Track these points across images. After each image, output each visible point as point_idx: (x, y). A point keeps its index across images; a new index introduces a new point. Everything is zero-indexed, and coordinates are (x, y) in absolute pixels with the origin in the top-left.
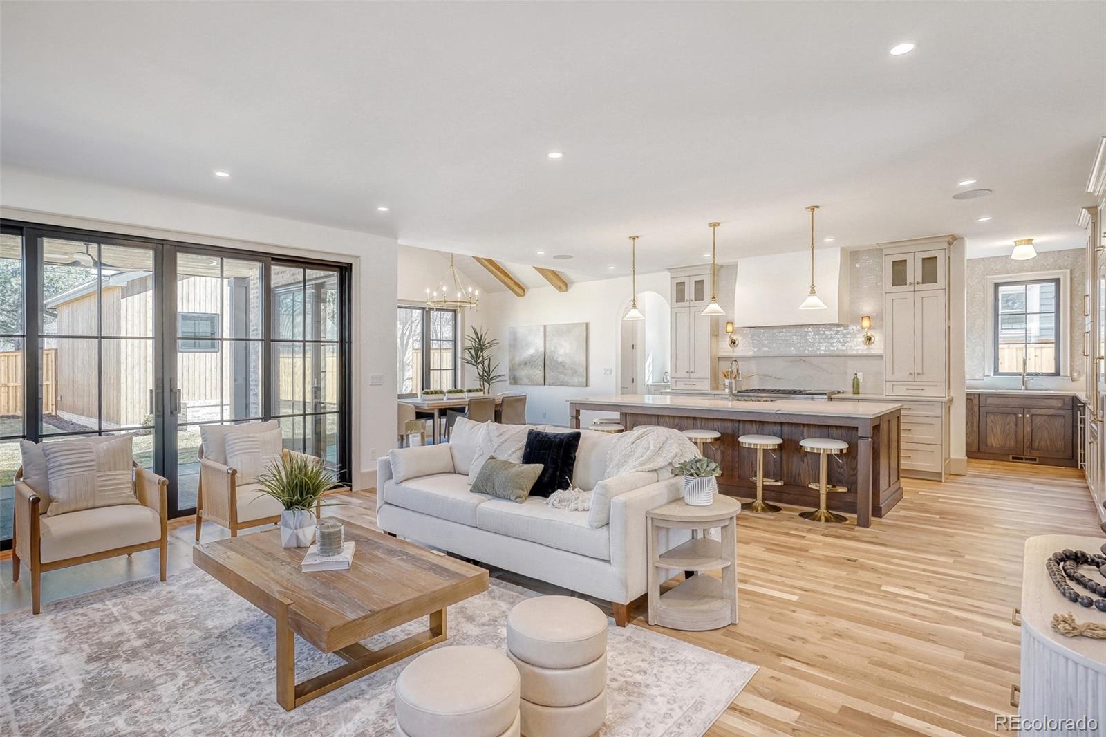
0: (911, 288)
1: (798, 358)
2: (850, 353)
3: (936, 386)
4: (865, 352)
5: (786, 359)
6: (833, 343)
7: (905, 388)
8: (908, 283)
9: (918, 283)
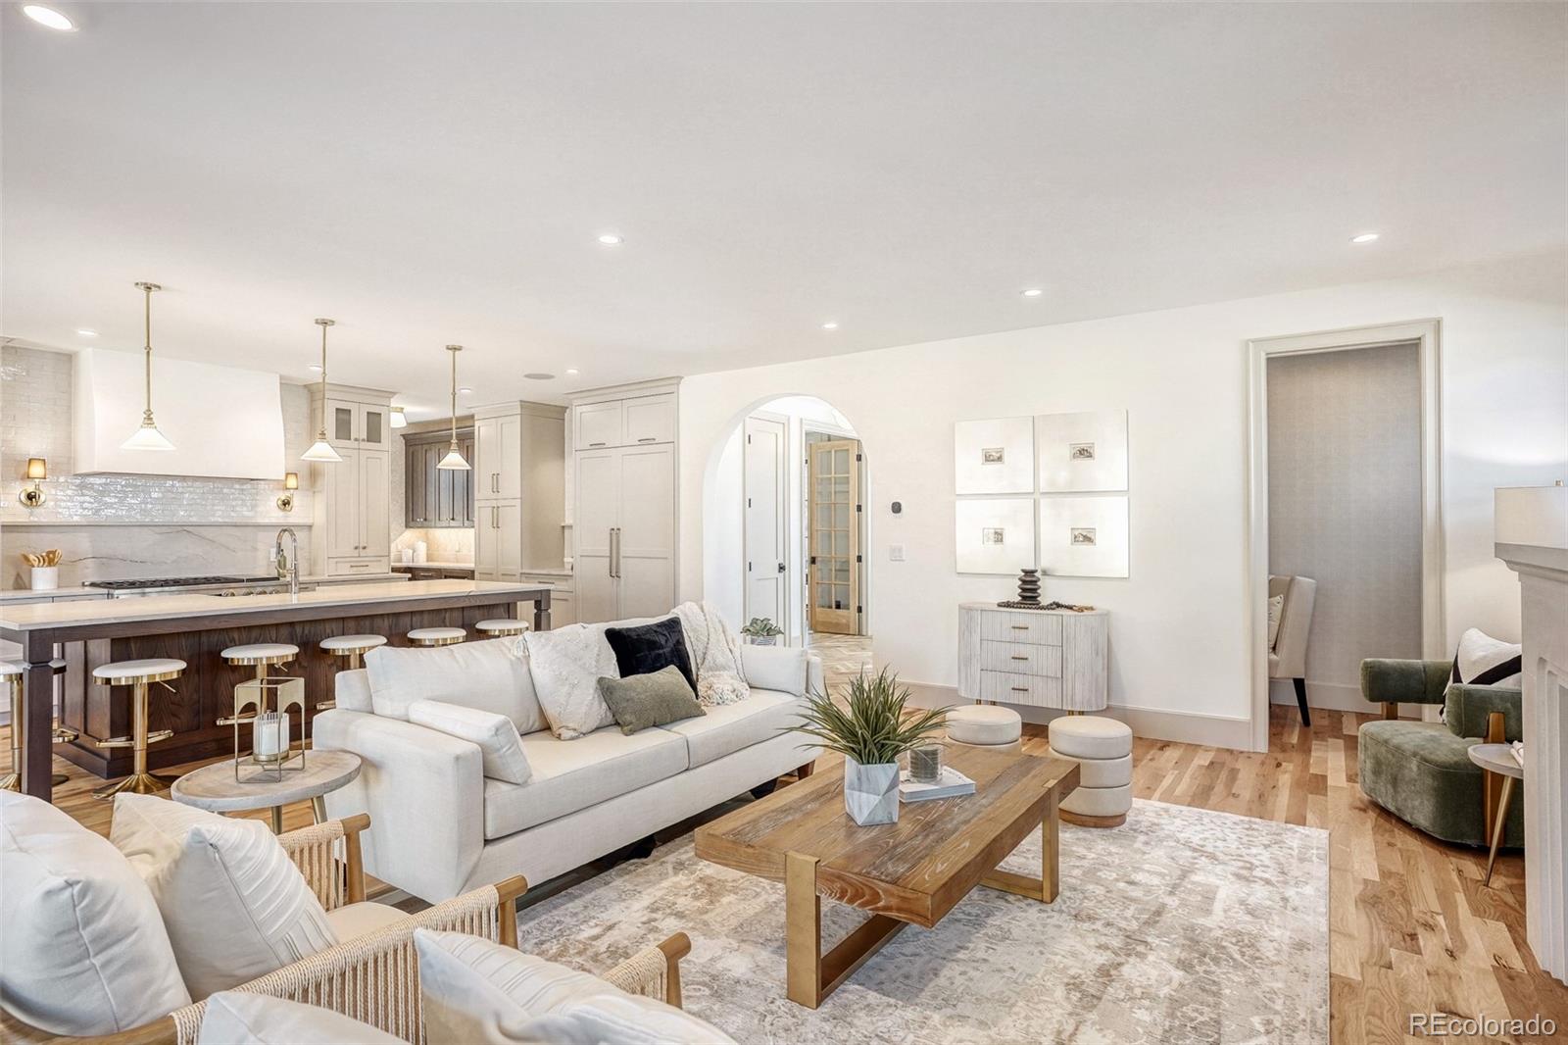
0: (355, 445)
1: (180, 528)
2: (261, 520)
3: (380, 561)
4: (281, 521)
5: (157, 529)
6: (237, 506)
7: (349, 565)
8: (352, 437)
9: (363, 440)
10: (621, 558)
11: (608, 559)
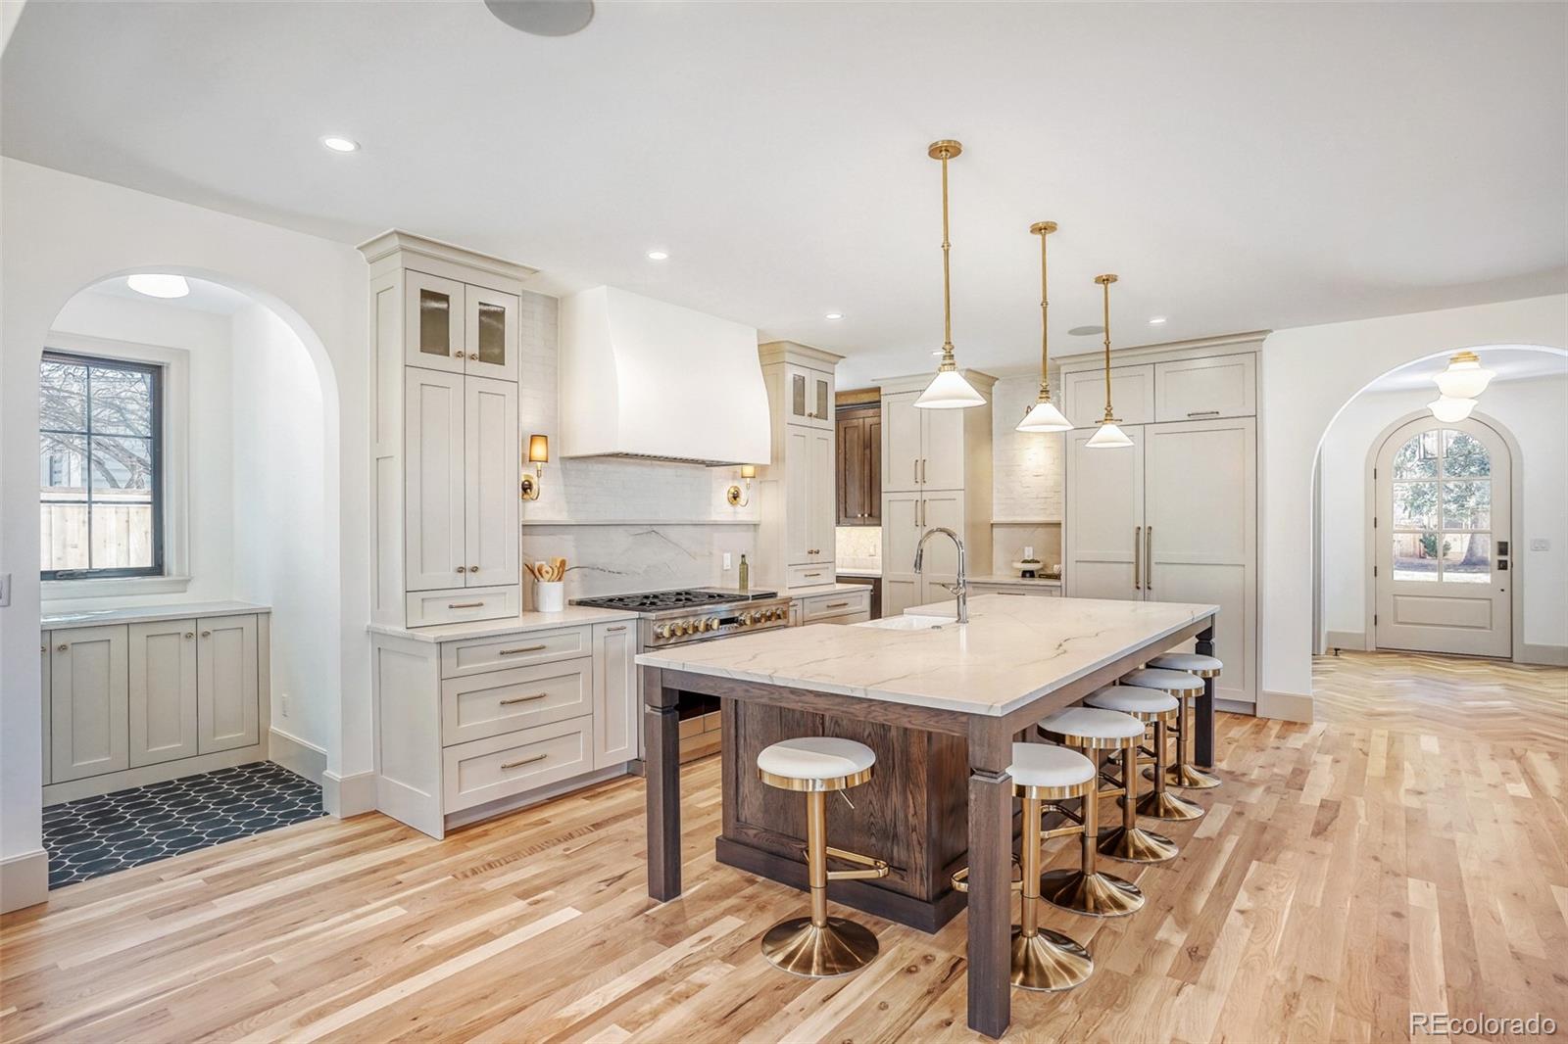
0: (809, 421)
1: (650, 528)
3: (828, 568)
4: (732, 519)
5: (631, 530)
7: (803, 575)
9: (815, 416)
10: (1153, 564)
11: (1132, 567)
